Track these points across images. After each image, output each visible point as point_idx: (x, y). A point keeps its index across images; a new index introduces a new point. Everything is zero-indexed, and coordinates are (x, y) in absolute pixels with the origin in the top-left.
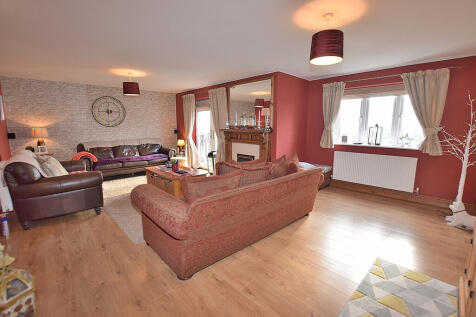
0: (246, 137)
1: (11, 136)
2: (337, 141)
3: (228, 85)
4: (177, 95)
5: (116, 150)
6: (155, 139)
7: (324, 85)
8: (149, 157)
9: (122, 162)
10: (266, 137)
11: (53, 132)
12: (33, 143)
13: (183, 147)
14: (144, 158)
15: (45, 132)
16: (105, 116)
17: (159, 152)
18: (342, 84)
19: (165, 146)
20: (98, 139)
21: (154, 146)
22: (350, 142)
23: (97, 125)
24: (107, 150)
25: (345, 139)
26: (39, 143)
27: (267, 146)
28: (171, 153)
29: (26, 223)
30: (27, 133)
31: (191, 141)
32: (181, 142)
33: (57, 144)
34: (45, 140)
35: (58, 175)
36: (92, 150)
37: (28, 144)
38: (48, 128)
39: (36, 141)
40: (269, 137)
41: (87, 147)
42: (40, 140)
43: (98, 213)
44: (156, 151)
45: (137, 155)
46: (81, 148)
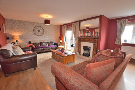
0: (87, 40)
1: (8, 38)
2: (123, 42)
3: (80, 22)
4: (60, 26)
5: (41, 43)
6: (53, 40)
7: (118, 21)
8: (51, 46)
9: (43, 48)
10: (96, 40)
11: (21, 37)
12: (15, 41)
13: (62, 43)
14: (50, 46)
15: (18, 37)
16: (38, 32)
17: (54, 44)
18: (127, 20)
19: (56, 43)
20: (35, 40)
21: (52, 42)
22: (128, 42)
23: (35, 35)
24: (38, 44)
25: (125, 41)
26: (16, 41)
27: (96, 43)
28: (59, 45)
29: (7, 74)
30: (13, 37)
31: (65, 41)
32: (61, 41)
33: (22, 41)
34: (18, 40)
35: (20, 54)
36: (33, 44)
37: (13, 41)
38: (20, 36)
39: (15, 40)
40: (98, 40)
41: (32, 43)
42: (17, 40)
43: (35, 69)
44: (53, 44)
45: (47, 45)
46: (30, 43)
